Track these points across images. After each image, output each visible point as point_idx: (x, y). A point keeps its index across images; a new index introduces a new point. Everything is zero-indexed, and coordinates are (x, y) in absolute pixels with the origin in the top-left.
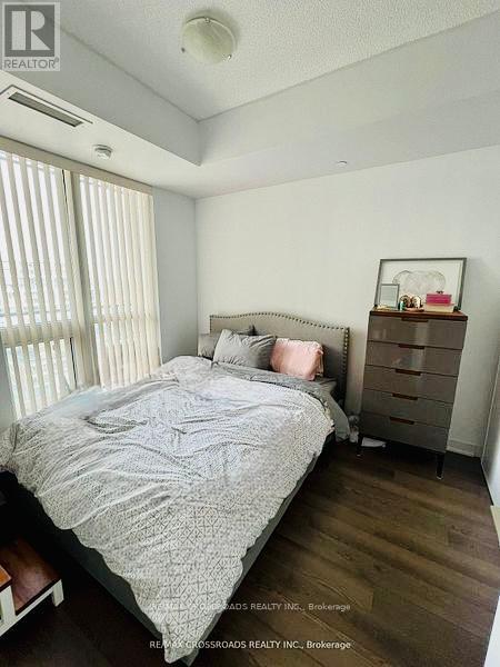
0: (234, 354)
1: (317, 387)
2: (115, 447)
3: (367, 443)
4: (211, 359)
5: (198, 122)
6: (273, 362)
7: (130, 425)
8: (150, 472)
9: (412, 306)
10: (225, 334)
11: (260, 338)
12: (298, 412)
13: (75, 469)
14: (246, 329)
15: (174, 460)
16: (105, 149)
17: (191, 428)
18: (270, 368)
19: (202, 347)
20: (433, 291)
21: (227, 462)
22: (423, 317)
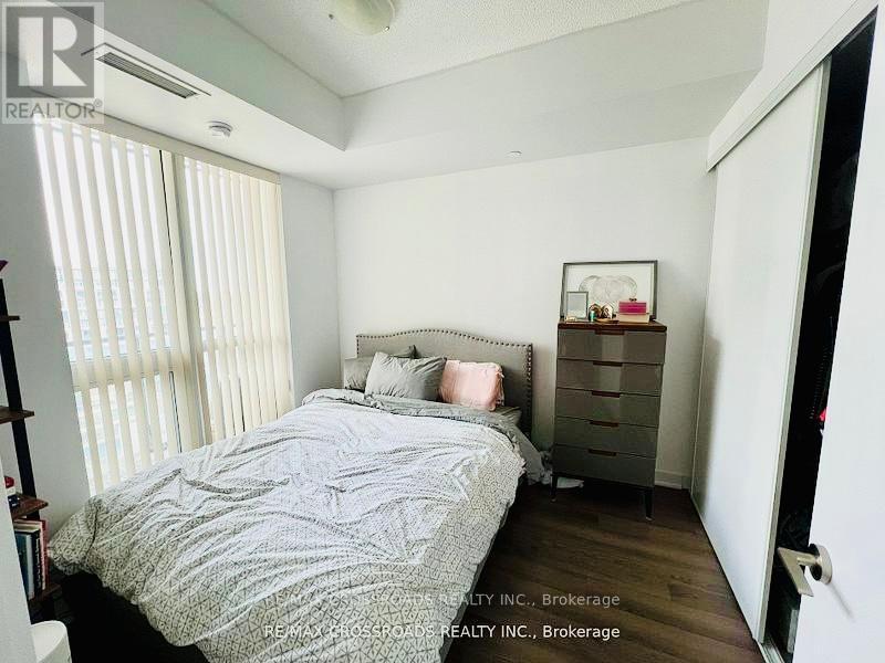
0: (392, 384)
1: (500, 418)
2: (251, 519)
3: (563, 484)
4: (363, 391)
5: (342, 98)
6: (443, 391)
7: (267, 487)
8: (306, 548)
9: (603, 316)
10: (379, 358)
11: (426, 361)
12: (483, 452)
13: (196, 556)
14: (406, 351)
15: (336, 529)
16: (223, 127)
17: (351, 483)
18: (440, 399)
19: (348, 376)
20: (626, 299)
21: (406, 524)
22: (617, 328)
